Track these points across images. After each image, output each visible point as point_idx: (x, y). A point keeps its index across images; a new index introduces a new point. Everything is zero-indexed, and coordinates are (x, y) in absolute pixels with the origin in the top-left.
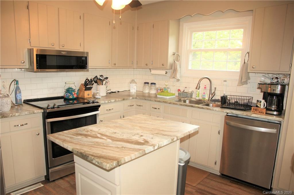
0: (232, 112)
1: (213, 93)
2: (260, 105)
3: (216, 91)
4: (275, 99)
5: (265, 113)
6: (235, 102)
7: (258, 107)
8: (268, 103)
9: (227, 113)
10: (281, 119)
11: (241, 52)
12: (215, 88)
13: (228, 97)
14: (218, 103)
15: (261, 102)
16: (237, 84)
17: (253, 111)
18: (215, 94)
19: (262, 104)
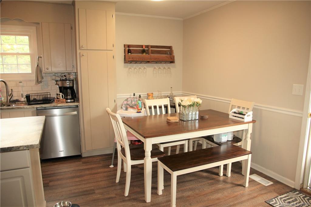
0: (41, 106)
1: (10, 95)
2: (60, 97)
3: (13, 92)
4: (69, 91)
5: (65, 102)
6: (34, 99)
7: (59, 99)
8: (65, 95)
9: (37, 108)
10: (78, 103)
11: (29, 56)
12: (12, 90)
13: (31, 95)
14: (19, 102)
15: (60, 95)
16: (35, 83)
17: (56, 103)
18: (12, 95)
19: (61, 96)
